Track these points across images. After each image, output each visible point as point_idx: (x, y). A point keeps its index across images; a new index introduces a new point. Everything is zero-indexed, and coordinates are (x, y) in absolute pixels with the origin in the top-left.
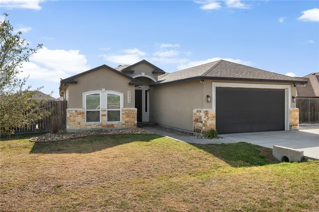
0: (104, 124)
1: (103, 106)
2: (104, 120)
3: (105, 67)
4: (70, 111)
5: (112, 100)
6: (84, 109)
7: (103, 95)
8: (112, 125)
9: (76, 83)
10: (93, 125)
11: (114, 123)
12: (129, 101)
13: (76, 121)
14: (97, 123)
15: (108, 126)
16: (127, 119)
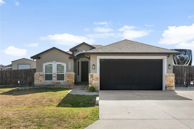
0: (55, 82)
1: (55, 71)
2: (55, 79)
3: (54, 48)
4: (37, 74)
5: (60, 68)
6: (44, 73)
7: (54, 65)
8: (59, 83)
9: (39, 58)
10: (49, 82)
11: (60, 81)
12: (70, 68)
13: (39, 79)
14: (51, 81)
15: (57, 83)
16: (69, 79)
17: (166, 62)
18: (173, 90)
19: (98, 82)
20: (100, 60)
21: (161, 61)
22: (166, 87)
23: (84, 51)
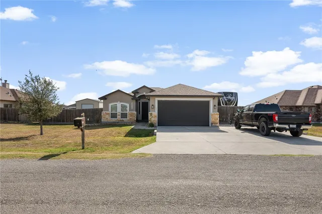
0: (119, 119)
1: (119, 110)
2: (119, 117)
3: (119, 91)
4: (103, 113)
5: (123, 107)
6: (110, 112)
7: (119, 105)
8: (123, 120)
9: (106, 99)
10: (114, 120)
11: (124, 119)
12: (132, 108)
13: (106, 117)
14: (116, 119)
15: (121, 120)
16: (131, 117)
17: (212, 103)
18: (218, 126)
19: (157, 119)
20: (158, 101)
21: (208, 102)
22: (212, 124)
23: (144, 93)
